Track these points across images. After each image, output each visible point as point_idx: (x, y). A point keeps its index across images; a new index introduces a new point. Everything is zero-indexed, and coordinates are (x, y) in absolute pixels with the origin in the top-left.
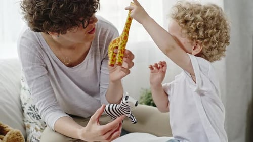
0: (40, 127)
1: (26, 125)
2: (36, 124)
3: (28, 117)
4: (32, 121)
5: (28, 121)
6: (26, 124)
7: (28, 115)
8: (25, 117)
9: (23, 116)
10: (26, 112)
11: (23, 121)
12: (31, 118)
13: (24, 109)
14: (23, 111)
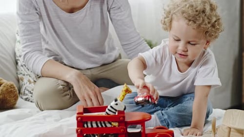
0: (33, 79)
1: (20, 78)
2: (30, 76)
3: (22, 70)
4: (26, 73)
5: (21, 73)
6: (20, 76)
7: (22, 67)
8: (19, 69)
9: (17, 69)
10: (19, 64)
11: (17, 73)
12: (25, 70)
13: (18, 61)
14: (17, 63)
